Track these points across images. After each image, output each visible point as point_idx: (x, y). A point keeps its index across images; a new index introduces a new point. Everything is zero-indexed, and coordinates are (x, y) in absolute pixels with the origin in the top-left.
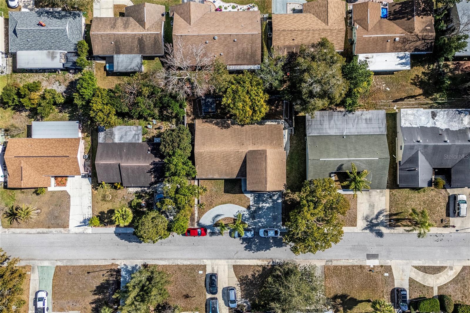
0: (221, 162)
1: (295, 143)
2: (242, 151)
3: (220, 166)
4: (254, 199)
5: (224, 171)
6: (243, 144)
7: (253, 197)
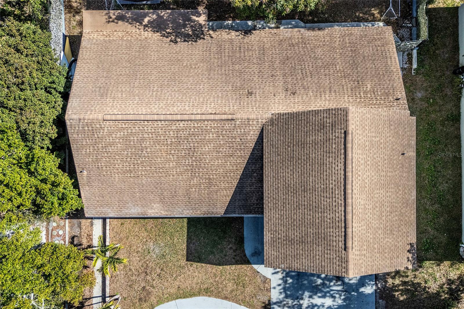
0: (169, 161)
1: (421, 100)
2: (245, 116)
3: (167, 175)
4: (285, 282)
5: (181, 192)
6: (250, 93)
7: (280, 275)
